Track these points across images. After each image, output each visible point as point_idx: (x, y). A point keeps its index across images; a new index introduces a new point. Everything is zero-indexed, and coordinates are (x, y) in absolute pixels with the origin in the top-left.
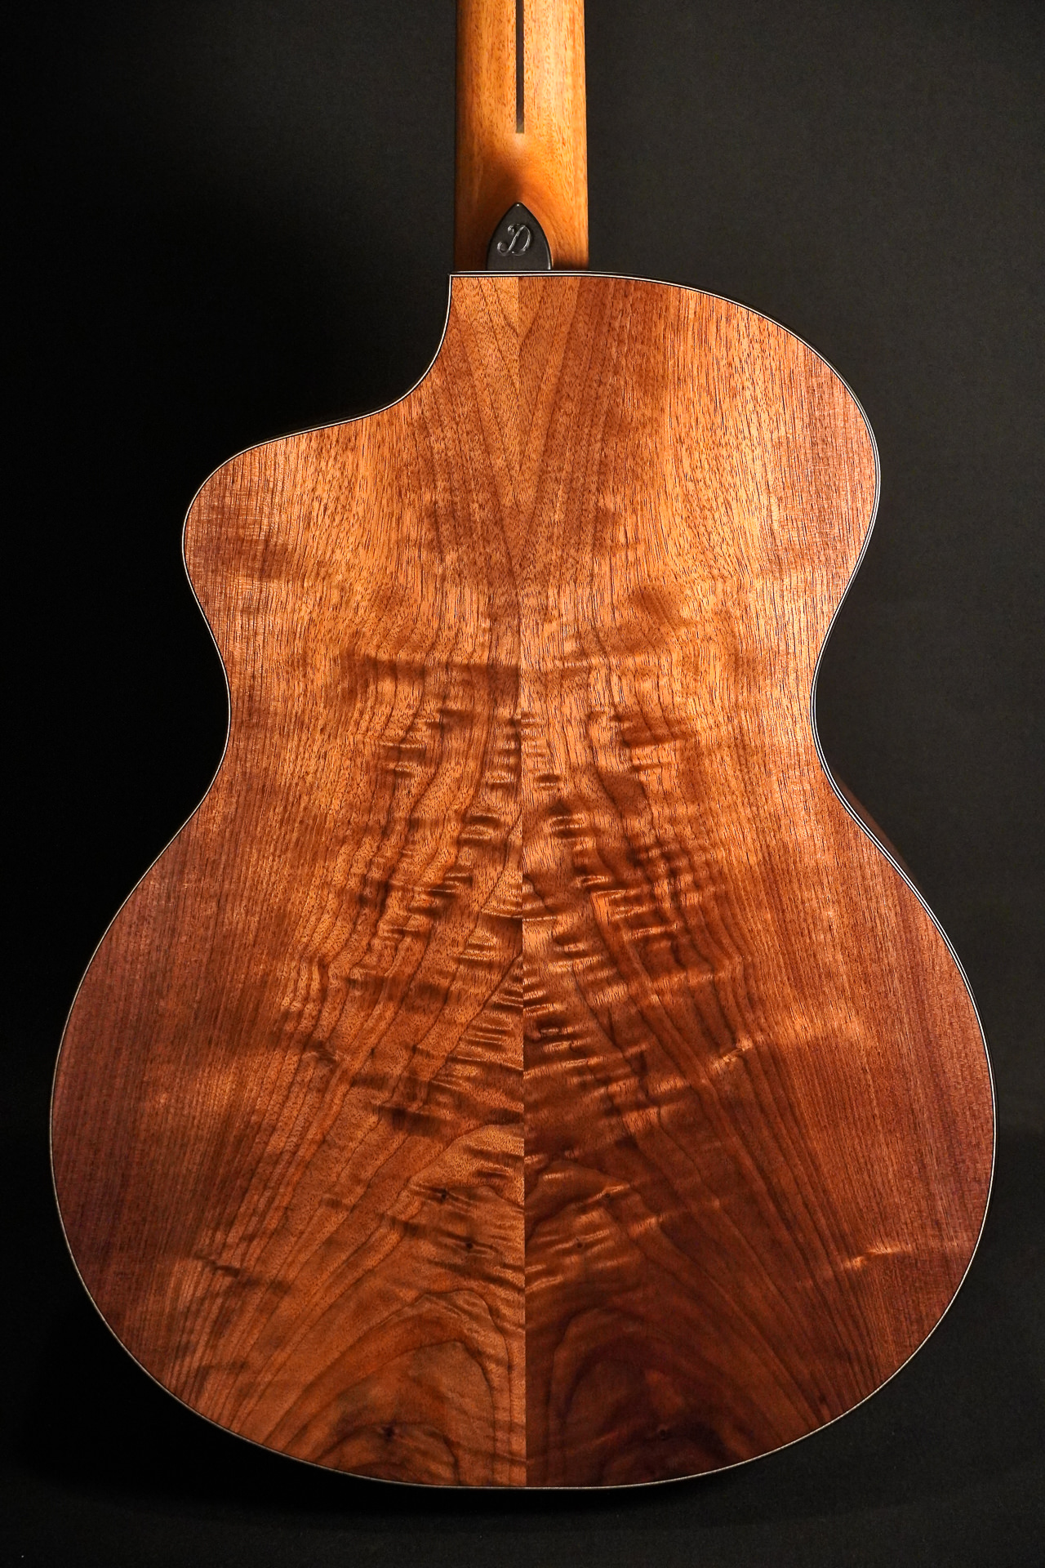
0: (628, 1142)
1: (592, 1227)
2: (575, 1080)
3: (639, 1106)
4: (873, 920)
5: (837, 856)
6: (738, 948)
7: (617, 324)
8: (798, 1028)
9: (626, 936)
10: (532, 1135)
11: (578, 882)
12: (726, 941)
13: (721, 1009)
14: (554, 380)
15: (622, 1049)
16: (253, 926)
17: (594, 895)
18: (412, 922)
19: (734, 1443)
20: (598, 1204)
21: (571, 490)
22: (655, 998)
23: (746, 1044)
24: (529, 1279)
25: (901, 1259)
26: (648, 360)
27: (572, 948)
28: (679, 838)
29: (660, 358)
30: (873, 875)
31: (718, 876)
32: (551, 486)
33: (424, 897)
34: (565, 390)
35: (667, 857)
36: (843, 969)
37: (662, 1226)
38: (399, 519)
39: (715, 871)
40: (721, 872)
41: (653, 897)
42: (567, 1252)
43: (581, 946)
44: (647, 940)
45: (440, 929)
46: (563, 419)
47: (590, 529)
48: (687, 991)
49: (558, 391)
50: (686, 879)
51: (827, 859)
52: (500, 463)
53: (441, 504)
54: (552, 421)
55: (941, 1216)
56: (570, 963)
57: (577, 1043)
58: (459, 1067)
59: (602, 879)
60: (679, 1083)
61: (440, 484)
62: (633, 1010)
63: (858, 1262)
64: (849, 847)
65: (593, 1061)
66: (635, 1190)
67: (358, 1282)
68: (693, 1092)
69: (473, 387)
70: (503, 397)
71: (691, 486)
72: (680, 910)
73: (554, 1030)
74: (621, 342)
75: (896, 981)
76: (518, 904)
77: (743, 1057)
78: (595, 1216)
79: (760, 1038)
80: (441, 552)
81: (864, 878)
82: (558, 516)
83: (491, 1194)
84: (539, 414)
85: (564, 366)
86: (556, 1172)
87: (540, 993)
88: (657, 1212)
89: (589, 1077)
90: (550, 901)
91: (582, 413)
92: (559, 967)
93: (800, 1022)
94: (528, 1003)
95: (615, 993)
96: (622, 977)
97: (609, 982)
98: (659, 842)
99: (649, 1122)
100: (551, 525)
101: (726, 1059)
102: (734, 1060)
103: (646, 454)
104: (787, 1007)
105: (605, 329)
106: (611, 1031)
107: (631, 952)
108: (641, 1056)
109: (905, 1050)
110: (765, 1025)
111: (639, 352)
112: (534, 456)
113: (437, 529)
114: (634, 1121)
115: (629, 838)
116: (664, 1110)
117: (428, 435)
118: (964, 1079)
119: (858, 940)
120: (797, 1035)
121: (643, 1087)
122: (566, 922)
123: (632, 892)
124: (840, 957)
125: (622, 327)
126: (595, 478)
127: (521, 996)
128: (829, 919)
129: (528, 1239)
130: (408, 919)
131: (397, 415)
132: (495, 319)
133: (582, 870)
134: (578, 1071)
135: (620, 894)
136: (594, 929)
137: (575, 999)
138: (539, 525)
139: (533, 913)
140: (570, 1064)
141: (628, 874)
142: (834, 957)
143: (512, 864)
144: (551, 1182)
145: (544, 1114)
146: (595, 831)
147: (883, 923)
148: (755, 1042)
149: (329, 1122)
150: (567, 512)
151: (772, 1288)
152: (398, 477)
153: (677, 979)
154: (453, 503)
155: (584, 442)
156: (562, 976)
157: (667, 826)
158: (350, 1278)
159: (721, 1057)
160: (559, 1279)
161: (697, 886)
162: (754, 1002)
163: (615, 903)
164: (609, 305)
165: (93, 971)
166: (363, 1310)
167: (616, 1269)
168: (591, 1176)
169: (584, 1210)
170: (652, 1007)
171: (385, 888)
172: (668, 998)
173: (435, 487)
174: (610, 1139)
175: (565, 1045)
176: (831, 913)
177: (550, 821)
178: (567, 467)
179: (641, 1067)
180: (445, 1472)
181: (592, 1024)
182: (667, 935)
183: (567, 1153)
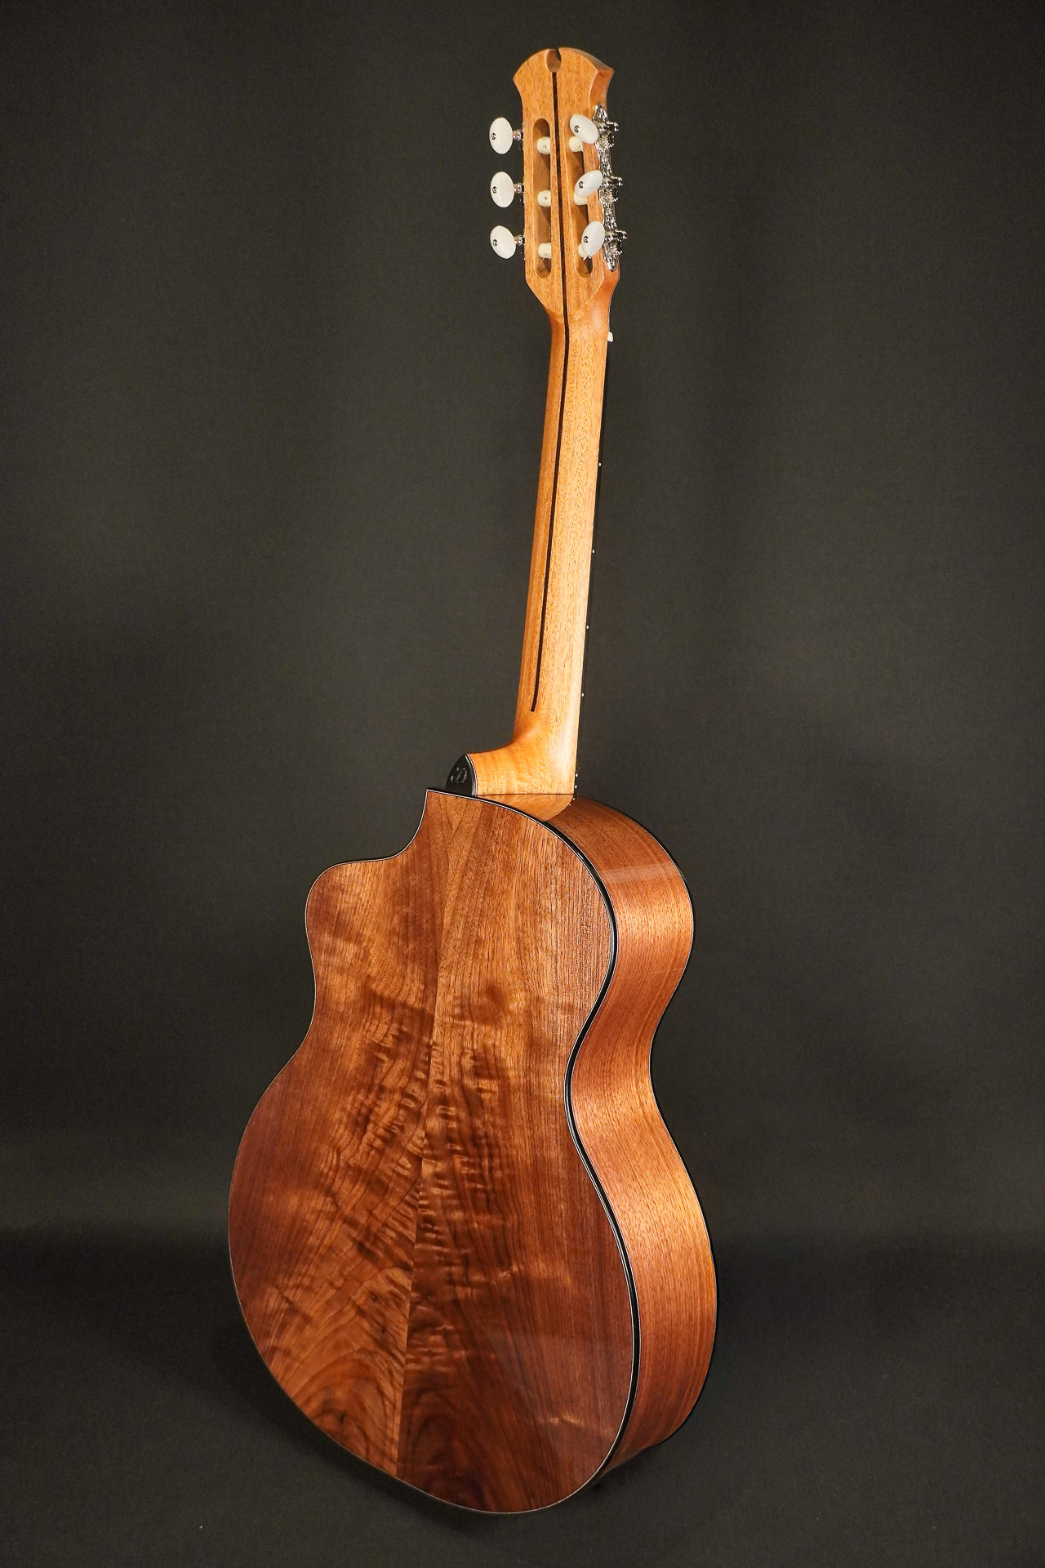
0: (456, 1302)
1: (436, 1345)
2: (437, 1258)
3: (464, 1285)
4: (583, 1219)
5: (569, 1173)
6: (517, 1211)
7: (496, 833)
8: (541, 1269)
9: (467, 1185)
10: (415, 1281)
11: (448, 1146)
12: (512, 1205)
13: (506, 1243)
14: (465, 858)
15: (459, 1249)
16: (314, 1120)
17: (455, 1156)
18: (376, 1142)
19: (489, 1499)
20: (440, 1333)
21: (466, 922)
22: (476, 1225)
23: (515, 1269)
24: (408, 1361)
25: (578, 1429)
26: (508, 857)
27: (442, 1182)
28: (496, 1137)
29: (514, 856)
30: (585, 1191)
31: (511, 1165)
32: (458, 918)
33: (382, 1130)
34: (470, 865)
35: (489, 1146)
36: (565, 1242)
37: (468, 1359)
38: (392, 918)
39: (510, 1161)
40: (513, 1163)
41: (481, 1167)
42: (425, 1354)
43: (446, 1183)
44: (475, 1190)
45: (387, 1150)
46: (467, 881)
47: (473, 946)
48: (491, 1227)
49: (467, 865)
50: (497, 1161)
51: (562, 1173)
52: (437, 899)
53: (410, 915)
54: (462, 882)
55: (600, 1412)
56: (440, 1190)
57: (439, 1237)
58: (388, 1230)
59: (458, 1148)
60: (483, 1279)
61: (411, 904)
62: (466, 1228)
63: (556, 1421)
64: (575, 1171)
65: (445, 1250)
66: (457, 1331)
67: (337, 1330)
68: (487, 1284)
69: (430, 854)
70: (442, 863)
71: (521, 934)
72: (492, 1178)
73: (430, 1226)
74: (497, 843)
75: (591, 1259)
76: (421, 1149)
77: (513, 1274)
78: (438, 1338)
79: (522, 1267)
80: (407, 942)
81: (580, 1191)
82: (459, 936)
83: (395, 1307)
84: (457, 876)
85: (471, 851)
86: (424, 1306)
87: (425, 1202)
88: (466, 1349)
89: (442, 1259)
90: (435, 1152)
91: (476, 880)
92: (436, 1191)
93: (542, 1266)
94: (422, 1206)
95: (458, 1215)
96: (462, 1207)
97: (457, 1208)
98: (486, 1136)
99: (466, 1295)
100: (456, 939)
101: (505, 1273)
102: (508, 1275)
103: (502, 911)
104: (536, 1255)
105: (491, 834)
106: (455, 1236)
107: (468, 1194)
108: (466, 1257)
109: (591, 1303)
110: (525, 1261)
111: (505, 851)
112: (452, 899)
113: (407, 929)
114: (461, 1292)
115: (473, 1129)
116: (475, 1291)
117: (408, 877)
118: (619, 1333)
119: (574, 1228)
120: (540, 1273)
121: (466, 1274)
122: (441, 1167)
123: (472, 1160)
124: (564, 1234)
125: (499, 835)
126: (478, 918)
127: (418, 1200)
128: (561, 1210)
129: (408, 1338)
130: (374, 1140)
131: (397, 862)
132: (444, 818)
133: (450, 1140)
134: (439, 1253)
135: (466, 1159)
136: (452, 1174)
137: (441, 1212)
138: (451, 939)
139: (427, 1156)
140: (436, 1248)
141: (470, 1149)
142: (562, 1233)
143: (421, 1125)
144: (421, 1311)
145: (422, 1271)
146: (458, 1119)
147: (587, 1222)
148: (519, 1268)
149: (333, 1238)
150: (464, 934)
151: (514, 1417)
152: (394, 896)
153: (488, 1217)
154: (415, 916)
155: (475, 897)
156: (436, 1196)
157: (491, 1128)
158: (333, 1327)
159: (503, 1271)
160: (419, 1367)
161: (501, 1167)
162: (522, 1246)
163: (463, 1164)
164: (494, 821)
165: (252, 1122)
166: (337, 1346)
167: (445, 1374)
168: (438, 1315)
169: (434, 1333)
170: (474, 1228)
171: (367, 1120)
172: (482, 1227)
173: (409, 906)
174: (449, 1298)
175: (434, 1236)
176: (562, 1206)
177: (440, 1107)
178: (466, 909)
179: (466, 1262)
180: (363, 1451)
181: (447, 1230)
182: (485, 1191)
183: (429, 1298)
